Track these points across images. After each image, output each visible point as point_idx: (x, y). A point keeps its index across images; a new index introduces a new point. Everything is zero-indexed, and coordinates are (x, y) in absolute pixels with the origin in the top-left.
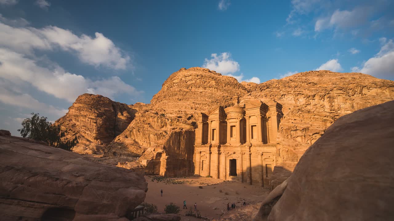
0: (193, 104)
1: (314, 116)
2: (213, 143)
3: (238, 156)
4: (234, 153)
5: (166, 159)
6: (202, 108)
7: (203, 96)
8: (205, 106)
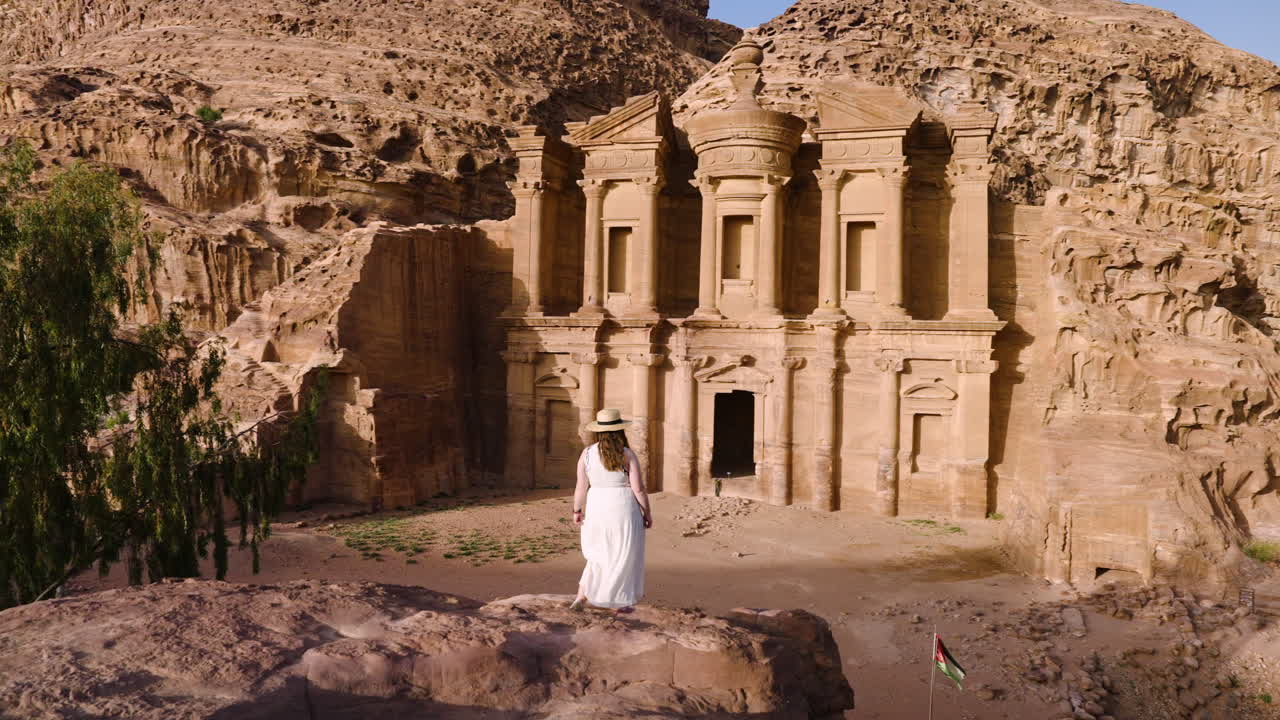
0: (389, 62)
1: (1182, 204)
2: (616, 304)
3: (768, 378)
4: (748, 361)
5: (369, 410)
6: (449, 90)
7: (440, 20)
8: (463, 79)
